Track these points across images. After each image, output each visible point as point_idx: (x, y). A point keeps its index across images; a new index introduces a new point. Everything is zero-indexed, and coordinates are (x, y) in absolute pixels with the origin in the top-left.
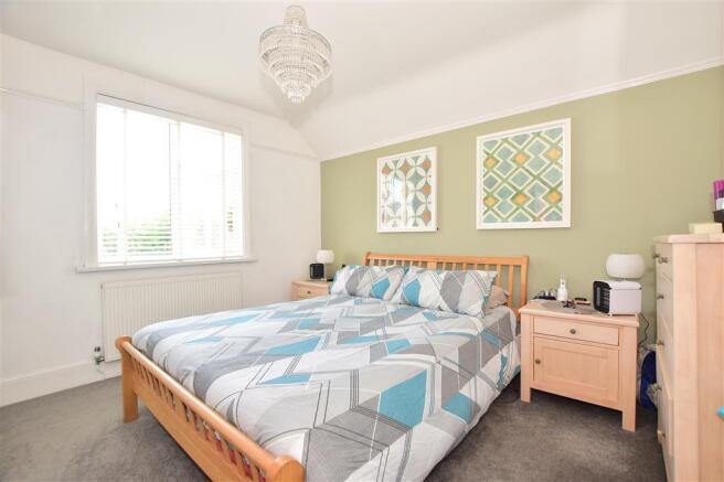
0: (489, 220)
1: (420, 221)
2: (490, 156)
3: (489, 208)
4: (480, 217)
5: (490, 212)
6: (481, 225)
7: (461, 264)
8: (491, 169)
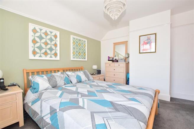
0: (74, 58)
1: (53, 56)
2: (74, 42)
3: (74, 55)
4: (72, 57)
5: (74, 56)
6: (72, 59)
7: (64, 70)
8: (74, 45)
